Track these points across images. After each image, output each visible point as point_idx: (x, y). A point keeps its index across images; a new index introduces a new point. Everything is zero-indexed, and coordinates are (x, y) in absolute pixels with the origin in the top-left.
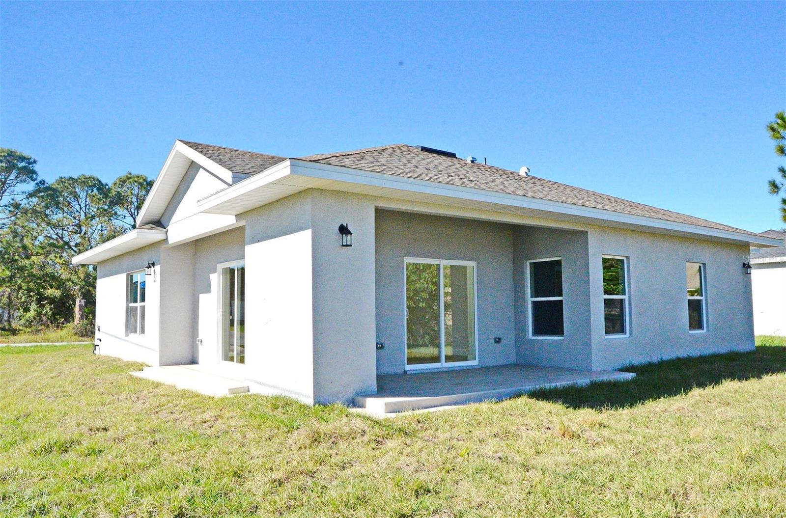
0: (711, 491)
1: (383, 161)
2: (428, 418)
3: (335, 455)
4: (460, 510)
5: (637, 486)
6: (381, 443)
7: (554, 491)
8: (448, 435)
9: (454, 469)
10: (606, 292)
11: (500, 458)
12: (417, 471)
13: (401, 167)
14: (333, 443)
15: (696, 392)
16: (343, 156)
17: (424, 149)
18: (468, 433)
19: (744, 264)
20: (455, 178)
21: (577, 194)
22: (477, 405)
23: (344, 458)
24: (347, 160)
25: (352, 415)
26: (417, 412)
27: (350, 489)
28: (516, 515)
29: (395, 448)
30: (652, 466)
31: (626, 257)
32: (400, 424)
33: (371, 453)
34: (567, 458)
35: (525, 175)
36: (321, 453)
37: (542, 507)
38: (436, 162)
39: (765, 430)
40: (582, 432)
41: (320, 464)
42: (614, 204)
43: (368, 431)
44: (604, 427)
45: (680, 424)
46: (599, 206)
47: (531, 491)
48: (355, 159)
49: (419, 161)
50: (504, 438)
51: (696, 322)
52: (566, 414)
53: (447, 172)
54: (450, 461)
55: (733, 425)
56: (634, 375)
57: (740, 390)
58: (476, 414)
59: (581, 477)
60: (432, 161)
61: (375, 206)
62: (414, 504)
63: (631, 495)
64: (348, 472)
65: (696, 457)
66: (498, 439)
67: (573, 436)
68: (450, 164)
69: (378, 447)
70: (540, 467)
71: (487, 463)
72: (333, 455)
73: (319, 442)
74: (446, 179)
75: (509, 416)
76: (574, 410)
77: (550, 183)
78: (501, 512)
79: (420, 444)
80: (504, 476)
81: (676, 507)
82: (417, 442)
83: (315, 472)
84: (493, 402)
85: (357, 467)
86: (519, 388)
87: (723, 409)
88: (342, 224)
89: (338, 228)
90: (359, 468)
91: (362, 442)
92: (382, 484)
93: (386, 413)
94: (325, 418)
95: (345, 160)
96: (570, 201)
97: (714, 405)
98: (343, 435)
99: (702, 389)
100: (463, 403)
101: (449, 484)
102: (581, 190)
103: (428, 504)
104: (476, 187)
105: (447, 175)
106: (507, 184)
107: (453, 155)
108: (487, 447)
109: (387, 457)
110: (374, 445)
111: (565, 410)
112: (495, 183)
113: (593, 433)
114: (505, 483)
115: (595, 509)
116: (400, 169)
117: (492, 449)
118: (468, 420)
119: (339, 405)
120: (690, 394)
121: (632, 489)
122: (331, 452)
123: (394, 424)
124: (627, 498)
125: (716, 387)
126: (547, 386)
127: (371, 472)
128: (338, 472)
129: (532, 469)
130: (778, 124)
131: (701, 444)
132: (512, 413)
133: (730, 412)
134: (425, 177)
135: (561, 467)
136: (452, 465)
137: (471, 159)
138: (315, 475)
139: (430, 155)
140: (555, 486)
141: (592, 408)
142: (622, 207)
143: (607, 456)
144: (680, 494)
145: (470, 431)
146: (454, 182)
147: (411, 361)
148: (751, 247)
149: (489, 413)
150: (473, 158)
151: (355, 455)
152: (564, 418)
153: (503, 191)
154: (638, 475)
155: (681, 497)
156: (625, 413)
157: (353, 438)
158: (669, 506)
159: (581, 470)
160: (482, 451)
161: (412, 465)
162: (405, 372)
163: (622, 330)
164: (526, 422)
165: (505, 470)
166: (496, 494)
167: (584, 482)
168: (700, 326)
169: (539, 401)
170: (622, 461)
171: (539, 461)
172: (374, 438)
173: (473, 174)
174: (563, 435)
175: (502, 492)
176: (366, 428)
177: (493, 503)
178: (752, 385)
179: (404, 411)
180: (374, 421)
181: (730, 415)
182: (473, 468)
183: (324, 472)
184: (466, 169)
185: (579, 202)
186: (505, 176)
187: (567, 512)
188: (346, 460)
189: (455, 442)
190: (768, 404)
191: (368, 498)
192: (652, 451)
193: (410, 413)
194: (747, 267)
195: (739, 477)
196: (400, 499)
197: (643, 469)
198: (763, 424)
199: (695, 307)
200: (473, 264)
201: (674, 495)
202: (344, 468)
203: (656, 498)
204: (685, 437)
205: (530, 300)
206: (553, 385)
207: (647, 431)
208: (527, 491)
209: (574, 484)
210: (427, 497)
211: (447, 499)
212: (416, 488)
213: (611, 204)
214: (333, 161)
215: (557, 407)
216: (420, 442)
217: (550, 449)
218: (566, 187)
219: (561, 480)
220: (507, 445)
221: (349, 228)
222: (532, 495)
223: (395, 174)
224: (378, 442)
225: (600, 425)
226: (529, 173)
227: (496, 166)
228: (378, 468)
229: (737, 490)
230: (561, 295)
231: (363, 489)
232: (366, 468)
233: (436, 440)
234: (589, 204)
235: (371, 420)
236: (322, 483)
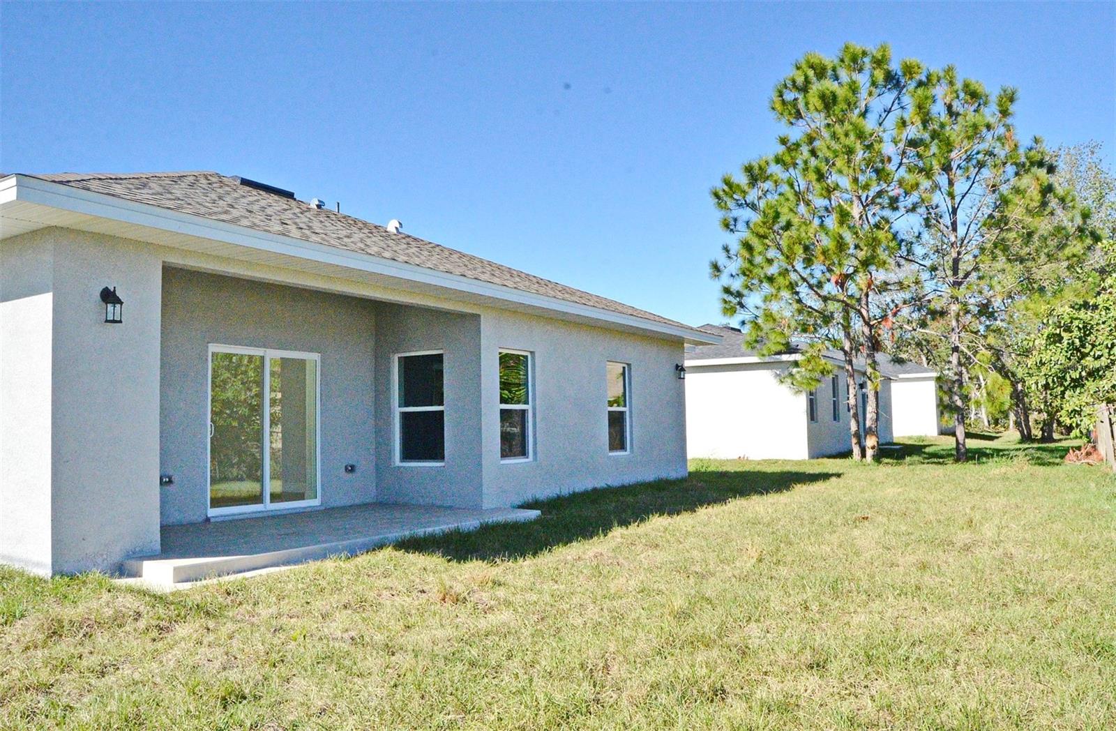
0: (638, 660)
1: (178, 193)
2: (243, 587)
3: (88, 655)
4: (292, 721)
5: (544, 663)
6: (168, 629)
7: (430, 680)
8: (274, 610)
9: (283, 661)
10: (503, 400)
11: (352, 639)
12: (224, 669)
13: (207, 204)
14: (84, 635)
15: (617, 532)
16: (111, 179)
17: (245, 182)
18: (305, 605)
19: (677, 366)
20: (292, 228)
21: (467, 263)
22: (318, 563)
23: (104, 658)
24: (119, 186)
25: (119, 589)
26: (226, 578)
27: (113, 706)
28: (377, 719)
29: (190, 637)
30: (562, 634)
31: (531, 352)
32: (199, 598)
33: (150, 646)
34: (450, 631)
35: (395, 231)
36: (64, 653)
37: (415, 705)
38: (263, 203)
39: (702, 577)
40: (468, 594)
41: (62, 671)
42: (517, 279)
43: (146, 612)
44: (500, 585)
45: (598, 575)
46: (496, 280)
47: (398, 683)
48: (131, 186)
49: (236, 199)
50: (358, 610)
51: (618, 440)
52: (446, 570)
53: (278, 218)
54: (277, 648)
55: (662, 573)
56: (538, 512)
57: (671, 528)
58: (318, 577)
59: (469, 656)
60: (258, 201)
61: (164, 262)
62: (221, 718)
63: (536, 675)
64: (110, 679)
65: (618, 618)
66: (350, 612)
67: (457, 600)
68: (285, 207)
69: (161, 636)
70: (410, 648)
71: (333, 647)
72: (84, 655)
73: (61, 636)
74: (278, 228)
75: (366, 577)
76: (458, 565)
77: (431, 245)
78: (355, 717)
79: (230, 626)
80: (359, 665)
81: (595, 686)
82: (225, 624)
83: (52, 685)
84: (343, 558)
85: (126, 671)
86: (381, 537)
87: (650, 553)
88: (107, 287)
89: (99, 295)
90: (130, 672)
91: (135, 630)
92: (167, 693)
93: (175, 582)
94: (71, 597)
95: (114, 185)
96: (458, 271)
97: (640, 548)
98: (102, 621)
99: (624, 528)
100: (296, 561)
101: (275, 682)
102: (472, 258)
103: (242, 716)
104: (322, 242)
105: (279, 222)
106: (368, 242)
107: (290, 195)
108: (334, 625)
109: (176, 651)
110: (155, 634)
111: (446, 564)
112: (352, 239)
113: (484, 594)
114: (360, 675)
115: (489, 700)
116: (204, 206)
117: (341, 626)
118: (304, 586)
119: (96, 574)
120: (610, 535)
121: (537, 666)
122: (80, 649)
123: (187, 600)
124: (531, 680)
125: (642, 525)
126: (420, 532)
127: (150, 676)
128: (93, 682)
129: (400, 651)
130: (724, 191)
131: (624, 601)
132: (370, 573)
133: (660, 556)
134: (245, 222)
135: (440, 646)
136: (281, 654)
137: (317, 203)
138: (52, 690)
139: (254, 192)
140: (433, 673)
141: (483, 559)
142: (527, 283)
143: (504, 624)
144: (598, 668)
145: (308, 603)
146: (289, 232)
147: (216, 502)
148: (685, 345)
149: (336, 574)
150: (319, 201)
151: (122, 653)
152: (444, 576)
153: (363, 250)
154: (545, 648)
155: (600, 672)
156: (527, 565)
157: (120, 626)
158: (586, 685)
159: (468, 647)
160: (326, 630)
161: (217, 659)
162: (208, 520)
163: (524, 453)
164: (390, 585)
165: (360, 656)
166: (348, 692)
167: (473, 664)
168: (622, 447)
169: (409, 553)
170: (523, 631)
171: (411, 639)
172: (154, 623)
173: (319, 225)
174: (444, 599)
175: (357, 688)
176: (142, 608)
177: (342, 705)
178: (684, 520)
179: (205, 579)
180: (154, 596)
181: (659, 560)
182: (311, 657)
183: (69, 684)
184: (309, 216)
185: (469, 273)
186: (366, 231)
187: (450, 708)
188: (108, 659)
189: (284, 620)
190: (704, 543)
191: (143, 717)
192: (563, 613)
193: (215, 581)
194: (680, 369)
195: (671, 639)
196: (197, 713)
197: (552, 638)
198: (698, 569)
199: (617, 421)
200: (315, 356)
201: (591, 669)
202: (103, 674)
203: (569, 677)
204: (605, 592)
205: (397, 410)
206: (429, 530)
207: (556, 587)
208: (392, 683)
209: (460, 666)
210: (241, 706)
211: (271, 706)
212: (223, 694)
213: (512, 279)
214: (94, 185)
215: (434, 561)
216: (229, 625)
217: (424, 621)
218: (452, 252)
219: (441, 664)
220: (364, 620)
221: (118, 294)
222: (400, 688)
223: (198, 214)
224: (161, 629)
225: (494, 583)
226: (400, 230)
227: (354, 216)
228: (163, 669)
229: (669, 657)
230: (441, 403)
231: (136, 705)
232: (140, 670)
233: (254, 620)
234: (483, 277)
235: (149, 595)
236: (65, 700)
